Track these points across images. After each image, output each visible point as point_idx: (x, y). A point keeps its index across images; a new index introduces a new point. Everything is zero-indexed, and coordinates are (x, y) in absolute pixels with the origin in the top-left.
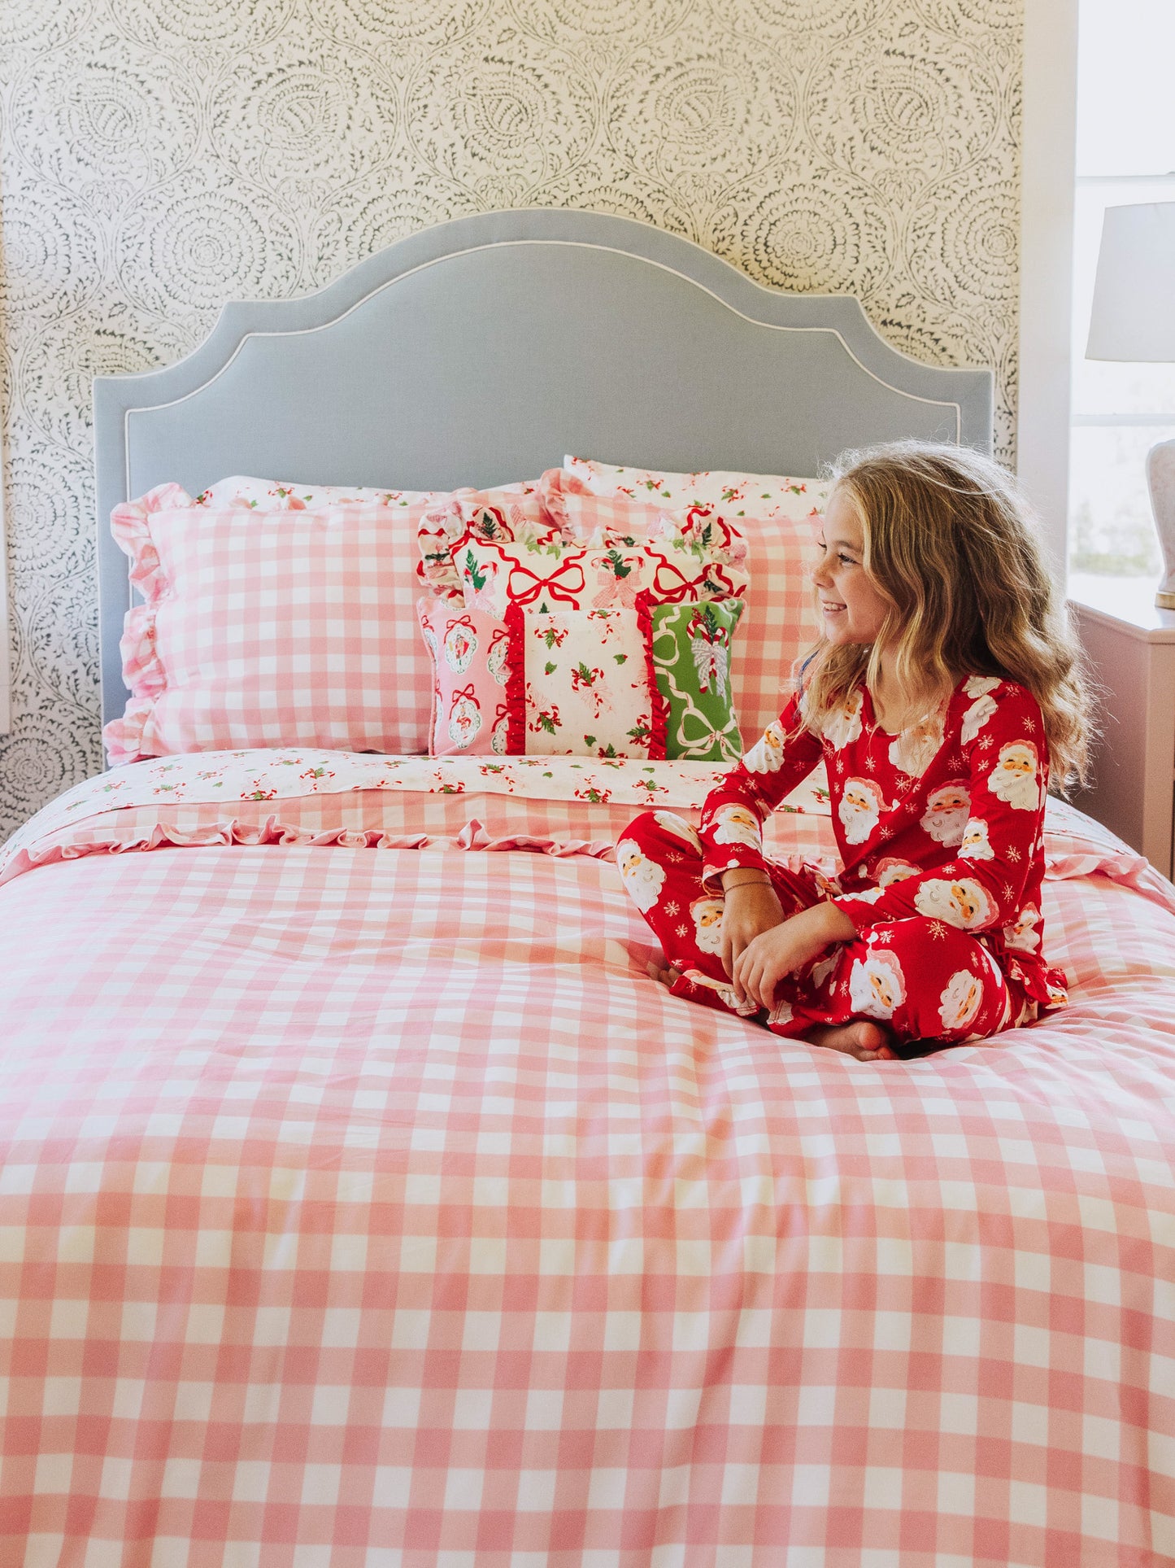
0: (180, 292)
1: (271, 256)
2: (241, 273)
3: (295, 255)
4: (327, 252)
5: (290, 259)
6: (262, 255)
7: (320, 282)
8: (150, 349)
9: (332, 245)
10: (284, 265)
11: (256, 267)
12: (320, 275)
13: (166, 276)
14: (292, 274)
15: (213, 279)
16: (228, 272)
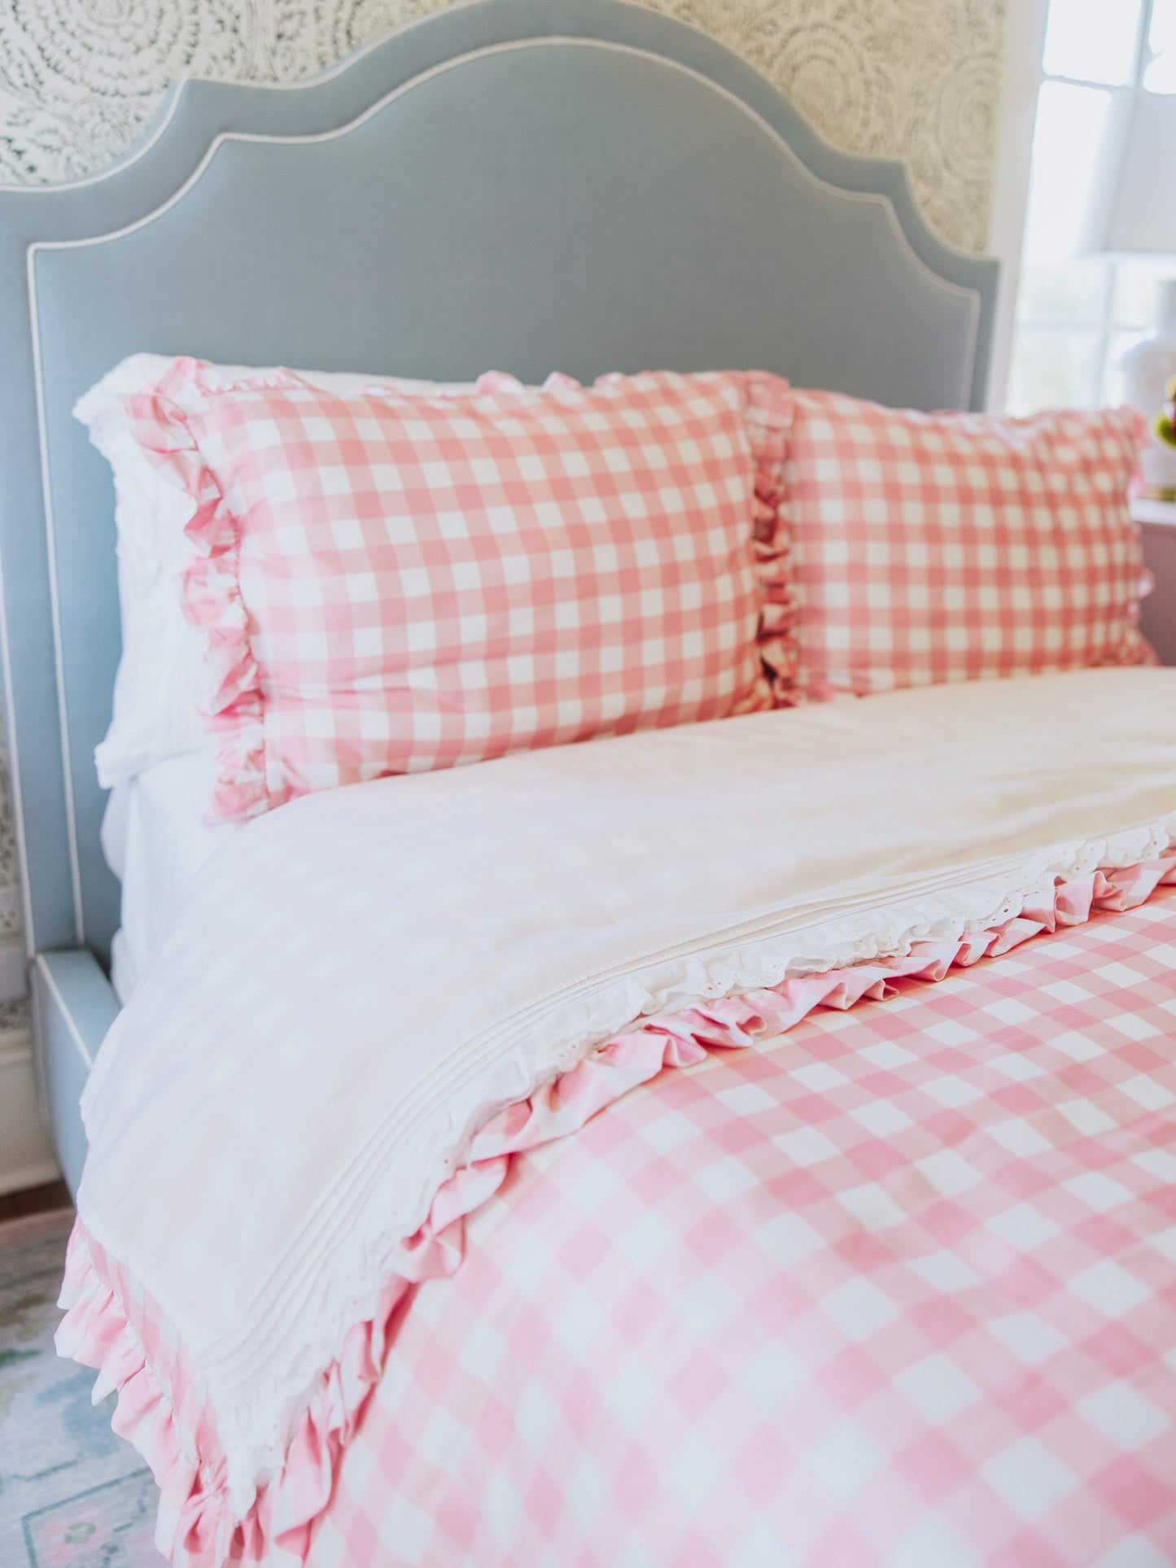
0: (65, 63)
1: (208, 24)
2: (162, 43)
3: (243, 25)
4: (289, 27)
5: (235, 31)
6: (194, 18)
7: (279, 73)
8: (19, 153)
9: (296, 19)
10: (225, 41)
11: (185, 35)
12: (279, 63)
13: (41, 33)
14: (238, 55)
15: (117, 46)
16: (141, 38)
